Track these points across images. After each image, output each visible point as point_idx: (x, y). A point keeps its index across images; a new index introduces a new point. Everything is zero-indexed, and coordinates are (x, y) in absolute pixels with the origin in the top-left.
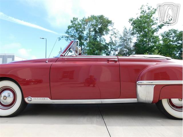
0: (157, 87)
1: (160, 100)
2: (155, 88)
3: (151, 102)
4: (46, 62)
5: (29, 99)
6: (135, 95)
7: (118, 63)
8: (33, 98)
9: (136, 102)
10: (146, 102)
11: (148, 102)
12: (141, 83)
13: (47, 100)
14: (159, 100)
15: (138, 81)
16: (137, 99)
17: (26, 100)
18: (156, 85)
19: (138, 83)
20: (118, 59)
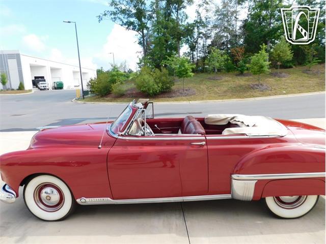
0: (259, 184)
1: (263, 197)
2: (256, 183)
3: (251, 200)
4: (99, 148)
5: (83, 200)
6: (229, 190)
7: (205, 147)
8: (87, 200)
9: (230, 198)
10: (244, 200)
11: (246, 200)
12: (238, 176)
13: (108, 200)
14: (261, 198)
15: (233, 174)
16: (232, 196)
17: (78, 201)
18: (258, 180)
19: (234, 176)
20: (206, 140)
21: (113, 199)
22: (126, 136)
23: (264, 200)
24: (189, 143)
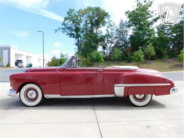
0: (126, 88)
1: (128, 95)
2: (124, 88)
3: (123, 97)
4: (57, 72)
5: (47, 95)
6: (113, 93)
7: (103, 72)
8: (49, 95)
9: (114, 96)
10: (119, 97)
13: (58, 96)
14: (127, 96)
15: (115, 84)
16: (115, 95)
17: (45, 96)
18: (125, 87)
19: (115, 85)
20: (103, 70)
21: (61, 95)
22: (69, 67)
23: (129, 96)
24: (96, 70)
